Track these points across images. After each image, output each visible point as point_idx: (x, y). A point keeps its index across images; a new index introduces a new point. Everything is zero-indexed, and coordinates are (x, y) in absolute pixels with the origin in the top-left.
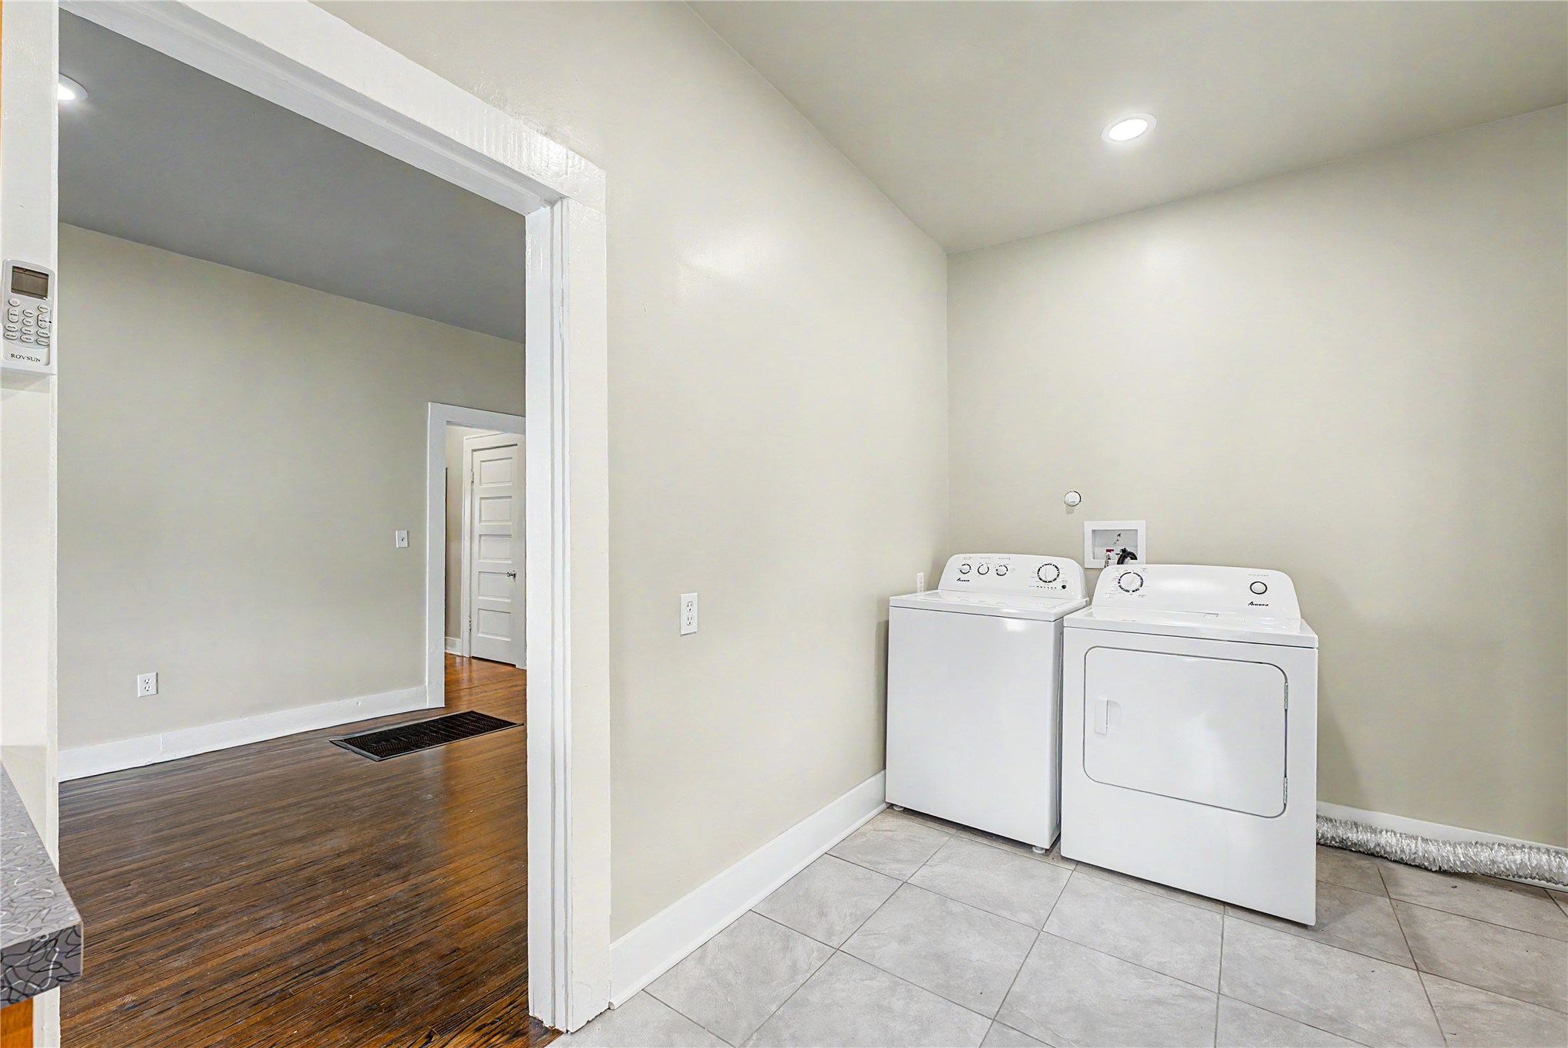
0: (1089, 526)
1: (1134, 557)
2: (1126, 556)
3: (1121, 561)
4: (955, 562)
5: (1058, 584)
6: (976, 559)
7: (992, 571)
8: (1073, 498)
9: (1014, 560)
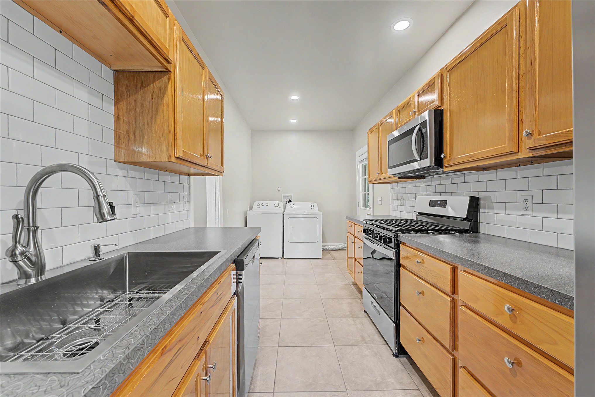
0: (283, 195)
1: (291, 201)
2: (290, 201)
3: (289, 202)
4: (256, 203)
5: (279, 207)
6: (261, 203)
7: (265, 205)
8: (279, 189)
9: (269, 202)
